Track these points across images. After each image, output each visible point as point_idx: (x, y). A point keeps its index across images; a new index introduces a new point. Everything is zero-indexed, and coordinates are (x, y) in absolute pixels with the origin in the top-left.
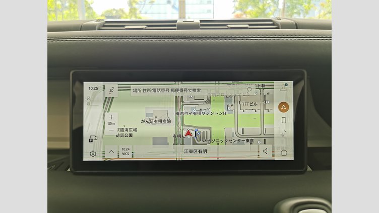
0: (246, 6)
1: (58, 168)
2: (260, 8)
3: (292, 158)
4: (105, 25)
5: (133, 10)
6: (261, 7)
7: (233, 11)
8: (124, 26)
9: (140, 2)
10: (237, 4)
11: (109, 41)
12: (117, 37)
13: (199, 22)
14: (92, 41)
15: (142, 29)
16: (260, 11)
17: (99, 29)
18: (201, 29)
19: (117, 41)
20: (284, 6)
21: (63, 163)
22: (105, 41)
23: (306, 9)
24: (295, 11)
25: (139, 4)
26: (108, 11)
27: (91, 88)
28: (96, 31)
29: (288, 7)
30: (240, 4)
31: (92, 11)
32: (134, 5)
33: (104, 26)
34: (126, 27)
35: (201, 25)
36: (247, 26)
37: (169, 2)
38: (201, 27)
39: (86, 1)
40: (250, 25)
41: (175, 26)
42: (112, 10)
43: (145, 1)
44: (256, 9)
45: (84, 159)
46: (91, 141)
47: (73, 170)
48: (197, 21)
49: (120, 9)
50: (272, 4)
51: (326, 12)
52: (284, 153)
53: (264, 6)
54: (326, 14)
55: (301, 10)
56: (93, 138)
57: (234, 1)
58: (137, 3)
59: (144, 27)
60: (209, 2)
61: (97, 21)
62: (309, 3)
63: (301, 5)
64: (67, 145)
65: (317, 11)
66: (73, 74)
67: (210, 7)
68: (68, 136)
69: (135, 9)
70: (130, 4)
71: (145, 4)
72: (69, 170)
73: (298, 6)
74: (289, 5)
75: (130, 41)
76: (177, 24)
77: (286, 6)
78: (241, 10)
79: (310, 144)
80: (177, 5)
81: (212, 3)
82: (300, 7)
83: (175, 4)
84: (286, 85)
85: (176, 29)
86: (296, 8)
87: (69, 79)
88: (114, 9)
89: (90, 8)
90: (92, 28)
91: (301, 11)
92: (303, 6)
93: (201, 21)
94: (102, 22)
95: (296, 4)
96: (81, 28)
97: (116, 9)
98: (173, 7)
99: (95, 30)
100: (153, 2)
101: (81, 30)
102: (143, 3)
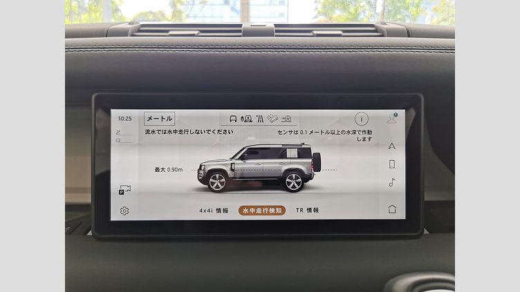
0: (333, 8)
1: (73, 231)
2: (351, 13)
3: (403, 217)
4: (142, 30)
5: (177, 14)
6: (352, 11)
7: (314, 16)
8: (167, 31)
9: (187, 2)
10: (320, 7)
11: (147, 51)
12: (160, 46)
13: (274, 26)
14: (123, 51)
15: (193, 35)
16: (351, 17)
17: (133, 35)
18: (276, 36)
19: (159, 51)
20: (384, 9)
21: (81, 223)
22: (141, 51)
23: (413, 15)
24: (398, 17)
25: (186, 5)
26: (142, 13)
27: (121, 118)
28: (129, 37)
29: (389, 11)
30: (324, 6)
31: (120, 14)
32: (179, 7)
33: (140, 31)
34: (171, 33)
35: (277, 31)
36: (340, 32)
37: (226, 2)
38: (275, 34)
39: (112, 2)
40: (344, 31)
41: (240, 31)
42: (148, 13)
43: (194, 2)
44: (345, 14)
45: (112, 219)
46: (122, 192)
47: (96, 234)
48: (270, 25)
49: (159, 11)
50: (367, 7)
51: (440, 19)
52: (392, 209)
53: (356, 10)
54: (440, 22)
55: (407, 16)
56: (125, 189)
57: (316, 2)
58: (182, 4)
59: (196, 32)
60: (282, 3)
61: (130, 24)
62: (418, 6)
63: (407, 9)
64: (87, 198)
65: (428, 18)
66: (95, 99)
67: (283, 9)
68: (89, 185)
69: (180, 12)
70: (173, 5)
71: (193, 4)
72: (90, 233)
73: (402, 10)
74: (390, 9)
75: (178, 52)
76: (242, 29)
77: (386, 11)
78: (325, 14)
79: (428, 197)
80: (238, 7)
81: (286, 3)
82: (405, 11)
83: (235, 5)
84: (396, 115)
85: (241, 36)
86: (400, 13)
87: (91, 105)
88: (151, 12)
89: (117, 10)
90: (123, 33)
91: (406, 18)
92: (410, 10)
93: (276, 25)
94: (137, 25)
95: (399, 8)
96: (107, 33)
97: (153, 11)
98: (233, 9)
99: (127, 36)
100: (205, 2)
101: (106, 36)
102: (191, 3)
